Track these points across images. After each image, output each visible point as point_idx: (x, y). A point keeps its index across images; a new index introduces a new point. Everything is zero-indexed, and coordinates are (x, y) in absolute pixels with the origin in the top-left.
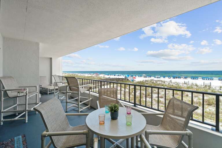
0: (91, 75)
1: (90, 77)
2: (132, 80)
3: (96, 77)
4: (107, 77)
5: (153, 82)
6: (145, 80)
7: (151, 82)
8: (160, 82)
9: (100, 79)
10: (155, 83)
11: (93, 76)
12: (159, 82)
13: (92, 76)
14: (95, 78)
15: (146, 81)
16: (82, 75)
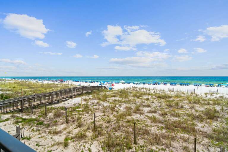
0: (52, 82)
1: (51, 84)
2: (110, 88)
3: (60, 84)
4: (76, 84)
5: (136, 90)
6: (126, 87)
7: (133, 90)
8: (145, 90)
9: (67, 87)
10: (139, 91)
11: (56, 83)
12: (143, 90)
13: (54, 84)
14: (58, 85)
15: (127, 89)
16: (39, 82)
